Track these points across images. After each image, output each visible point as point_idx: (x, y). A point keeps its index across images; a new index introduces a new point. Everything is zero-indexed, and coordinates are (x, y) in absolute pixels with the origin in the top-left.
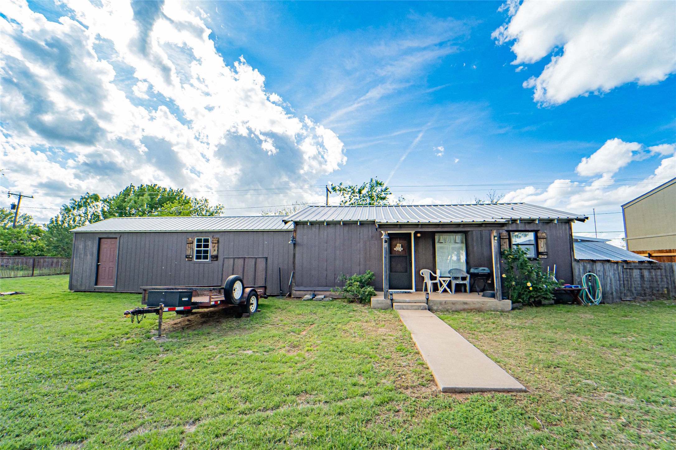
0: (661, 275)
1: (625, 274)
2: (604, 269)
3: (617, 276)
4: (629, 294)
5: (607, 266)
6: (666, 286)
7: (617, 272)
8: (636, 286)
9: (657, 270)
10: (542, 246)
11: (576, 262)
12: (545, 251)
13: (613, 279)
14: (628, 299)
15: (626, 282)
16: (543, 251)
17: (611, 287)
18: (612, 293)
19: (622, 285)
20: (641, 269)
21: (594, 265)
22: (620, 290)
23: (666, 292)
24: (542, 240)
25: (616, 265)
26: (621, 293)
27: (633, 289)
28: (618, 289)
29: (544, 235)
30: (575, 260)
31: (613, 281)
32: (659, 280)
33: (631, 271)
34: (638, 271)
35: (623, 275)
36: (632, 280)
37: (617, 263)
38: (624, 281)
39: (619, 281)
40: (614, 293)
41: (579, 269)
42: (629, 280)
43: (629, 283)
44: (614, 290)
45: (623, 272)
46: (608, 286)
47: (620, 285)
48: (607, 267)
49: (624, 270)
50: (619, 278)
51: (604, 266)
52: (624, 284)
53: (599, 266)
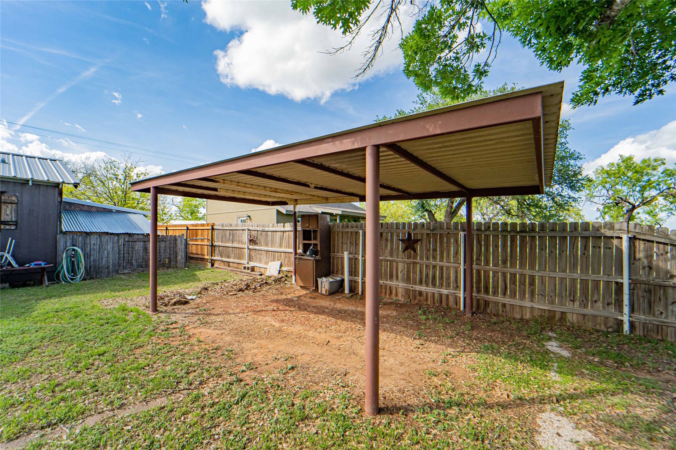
0: (165, 247)
1: (126, 246)
2: (101, 242)
3: (117, 248)
4: (129, 266)
5: (105, 238)
6: (168, 256)
7: (116, 245)
8: (137, 258)
9: (161, 242)
10: (8, 213)
11: (61, 235)
12: (14, 219)
13: (111, 252)
14: (126, 271)
15: (126, 255)
16: (9, 220)
17: (107, 261)
18: (108, 268)
19: (122, 258)
20: (145, 242)
21: (88, 238)
22: (118, 263)
23: (167, 262)
24: (10, 206)
25: (116, 238)
26: (119, 266)
27: (134, 261)
28: (116, 263)
29: (14, 198)
30: (61, 232)
31: (111, 255)
32: (162, 251)
33: (133, 243)
34: (141, 244)
35: (124, 248)
36: (134, 252)
37: (118, 235)
38: (124, 254)
39: (119, 254)
40: (111, 267)
41: (66, 243)
42: (130, 252)
43: (130, 255)
44: (111, 263)
45: (124, 245)
46: (104, 260)
47: (119, 258)
48: (105, 240)
49: (125, 243)
50: (119, 251)
51: (101, 239)
52: (124, 257)
53: (94, 240)
